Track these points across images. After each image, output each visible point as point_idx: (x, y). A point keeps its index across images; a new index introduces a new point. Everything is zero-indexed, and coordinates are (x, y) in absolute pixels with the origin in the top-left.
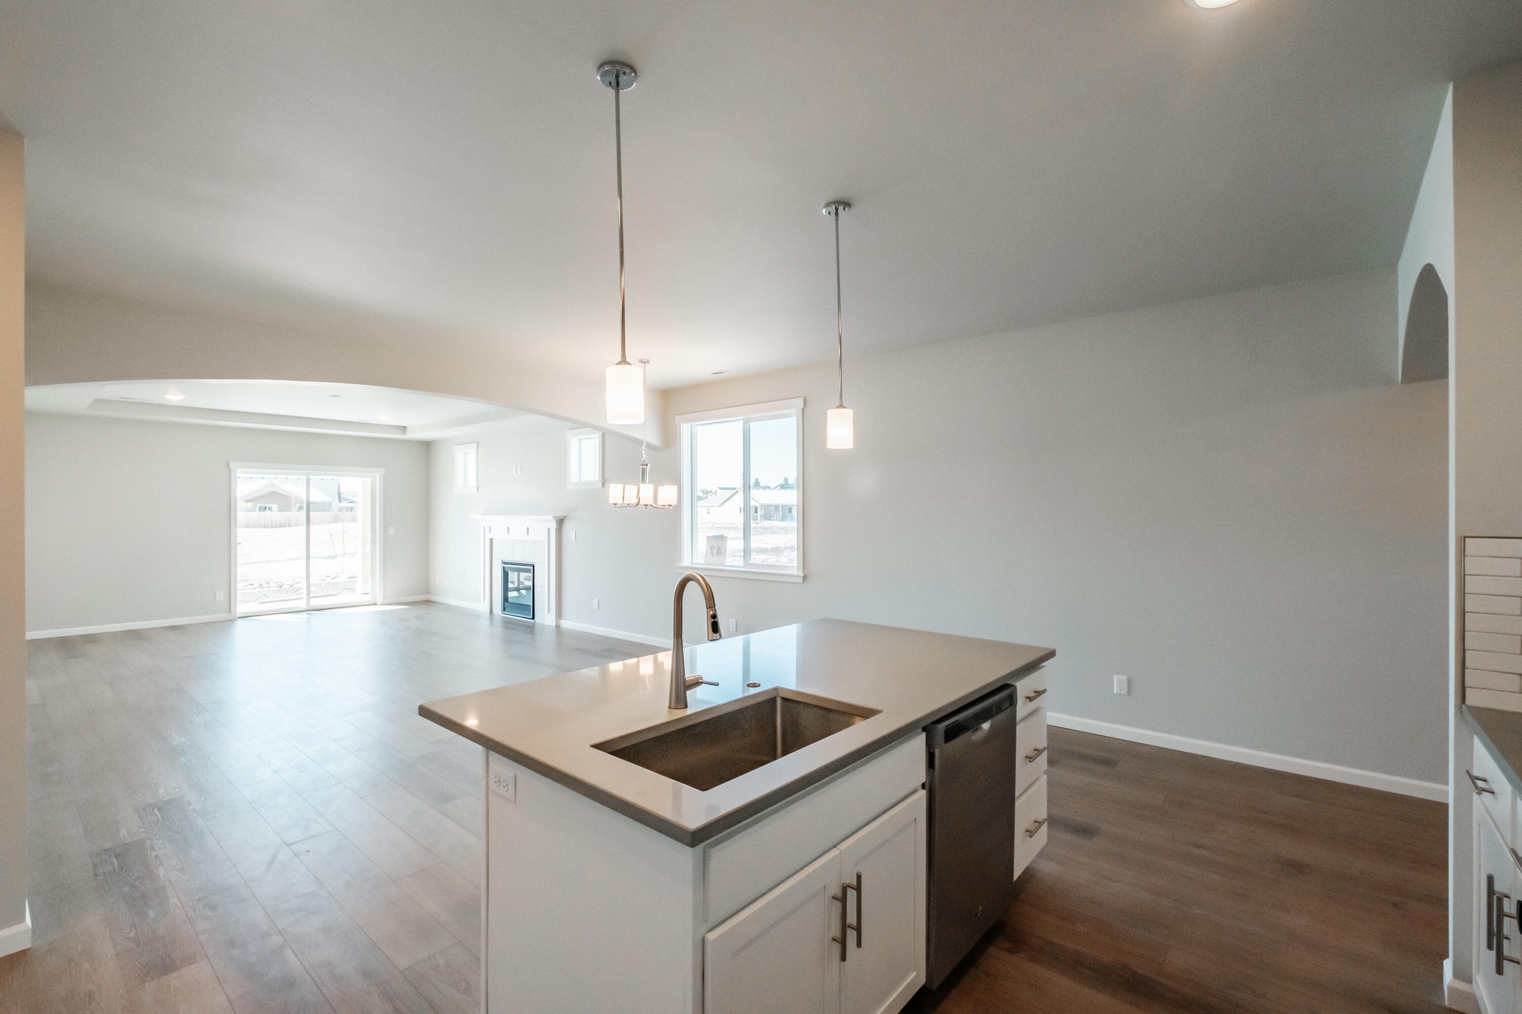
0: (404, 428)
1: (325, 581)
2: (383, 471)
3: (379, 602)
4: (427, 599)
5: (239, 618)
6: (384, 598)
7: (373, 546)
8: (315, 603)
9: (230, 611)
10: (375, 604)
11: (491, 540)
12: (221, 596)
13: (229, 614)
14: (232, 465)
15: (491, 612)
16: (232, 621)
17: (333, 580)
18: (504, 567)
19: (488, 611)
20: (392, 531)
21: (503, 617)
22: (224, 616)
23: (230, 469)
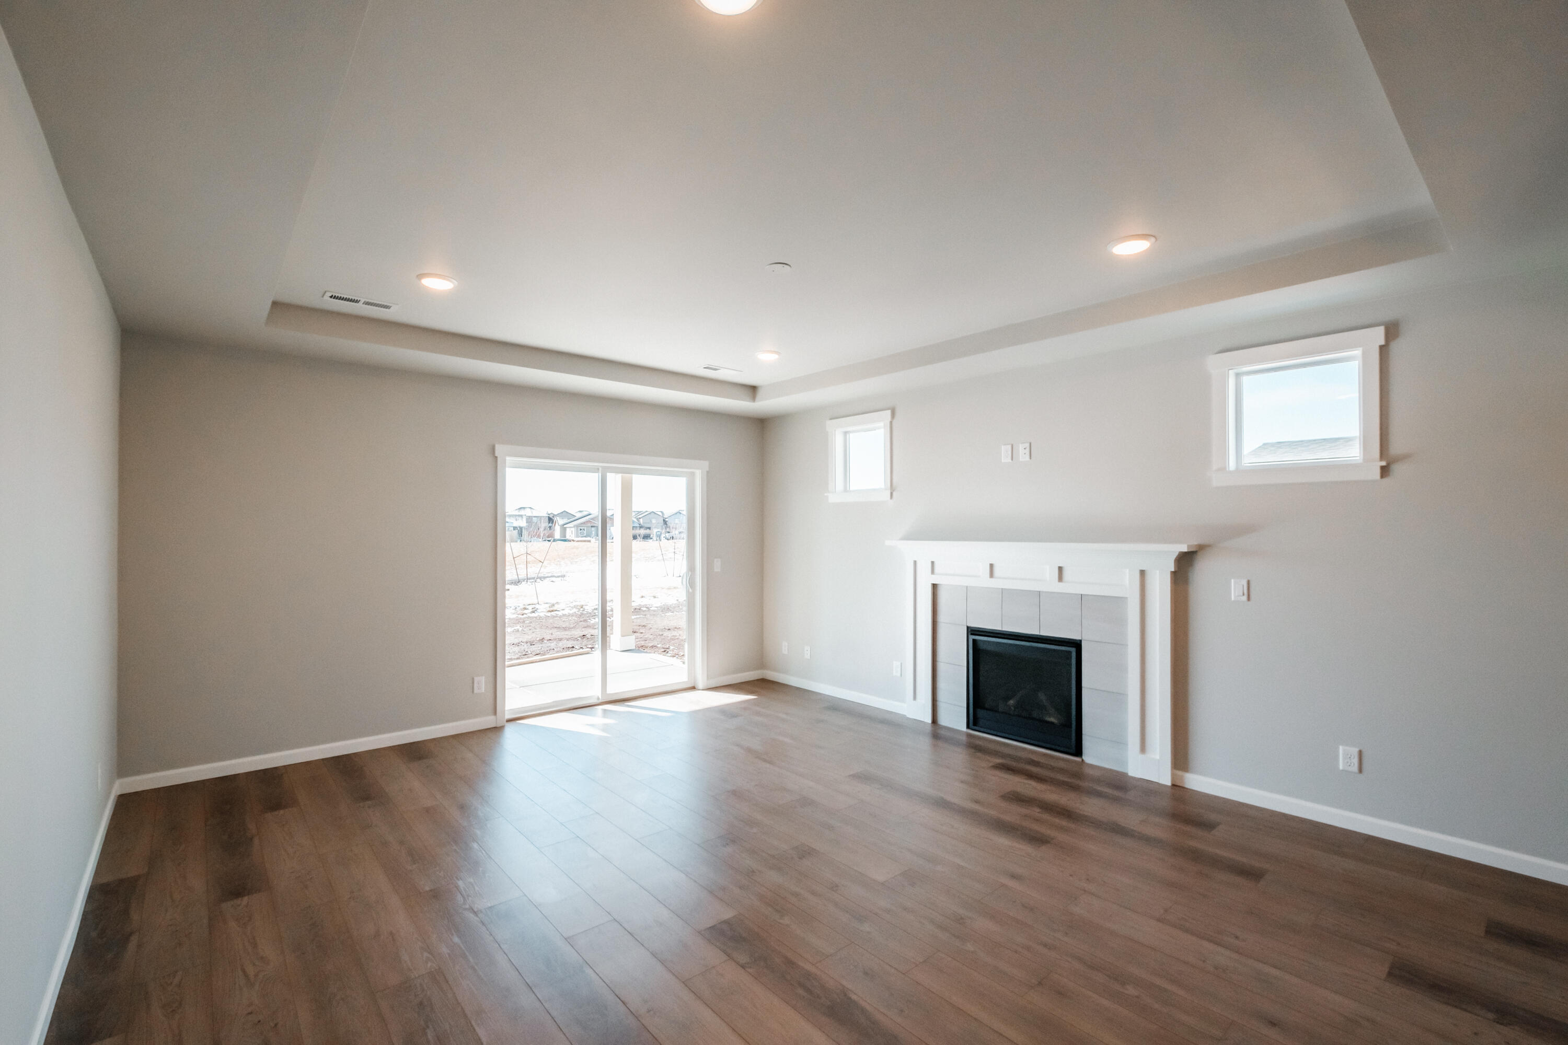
0: (753, 390)
1: (525, 616)
2: (705, 464)
3: (700, 685)
4: (761, 677)
5: (509, 721)
6: (708, 678)
7: (690, 590)
8: (616, 688)
9: (495, 713)
10: (693, 688)
11: (935, 587)
12: (482, 684)
13: (492, 718)
14: (499, 449)
15: (934, 721)
16: (497, 730)
17: (533, 615)
18: (974, 641)
19: (929, 720)
20: (717, 565)
21: (969, 735)
22: (486, 721)
23: (496, 457)
